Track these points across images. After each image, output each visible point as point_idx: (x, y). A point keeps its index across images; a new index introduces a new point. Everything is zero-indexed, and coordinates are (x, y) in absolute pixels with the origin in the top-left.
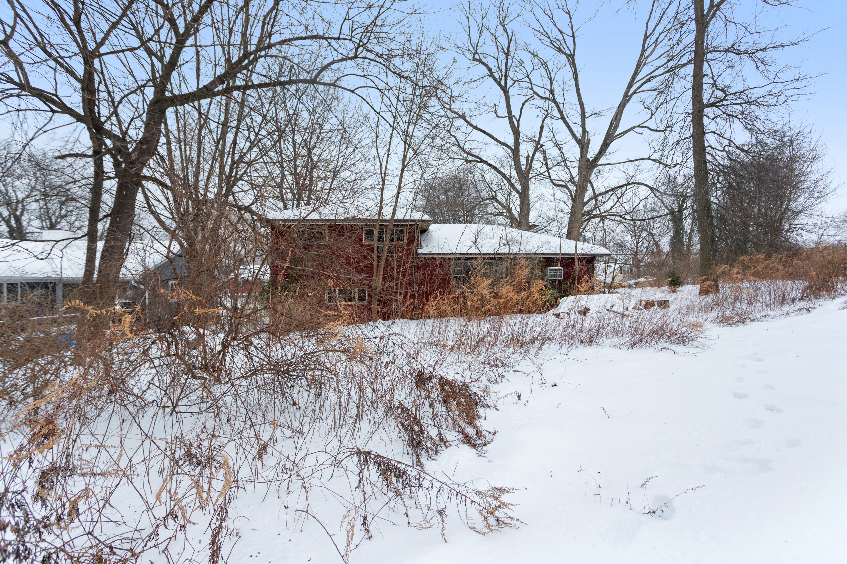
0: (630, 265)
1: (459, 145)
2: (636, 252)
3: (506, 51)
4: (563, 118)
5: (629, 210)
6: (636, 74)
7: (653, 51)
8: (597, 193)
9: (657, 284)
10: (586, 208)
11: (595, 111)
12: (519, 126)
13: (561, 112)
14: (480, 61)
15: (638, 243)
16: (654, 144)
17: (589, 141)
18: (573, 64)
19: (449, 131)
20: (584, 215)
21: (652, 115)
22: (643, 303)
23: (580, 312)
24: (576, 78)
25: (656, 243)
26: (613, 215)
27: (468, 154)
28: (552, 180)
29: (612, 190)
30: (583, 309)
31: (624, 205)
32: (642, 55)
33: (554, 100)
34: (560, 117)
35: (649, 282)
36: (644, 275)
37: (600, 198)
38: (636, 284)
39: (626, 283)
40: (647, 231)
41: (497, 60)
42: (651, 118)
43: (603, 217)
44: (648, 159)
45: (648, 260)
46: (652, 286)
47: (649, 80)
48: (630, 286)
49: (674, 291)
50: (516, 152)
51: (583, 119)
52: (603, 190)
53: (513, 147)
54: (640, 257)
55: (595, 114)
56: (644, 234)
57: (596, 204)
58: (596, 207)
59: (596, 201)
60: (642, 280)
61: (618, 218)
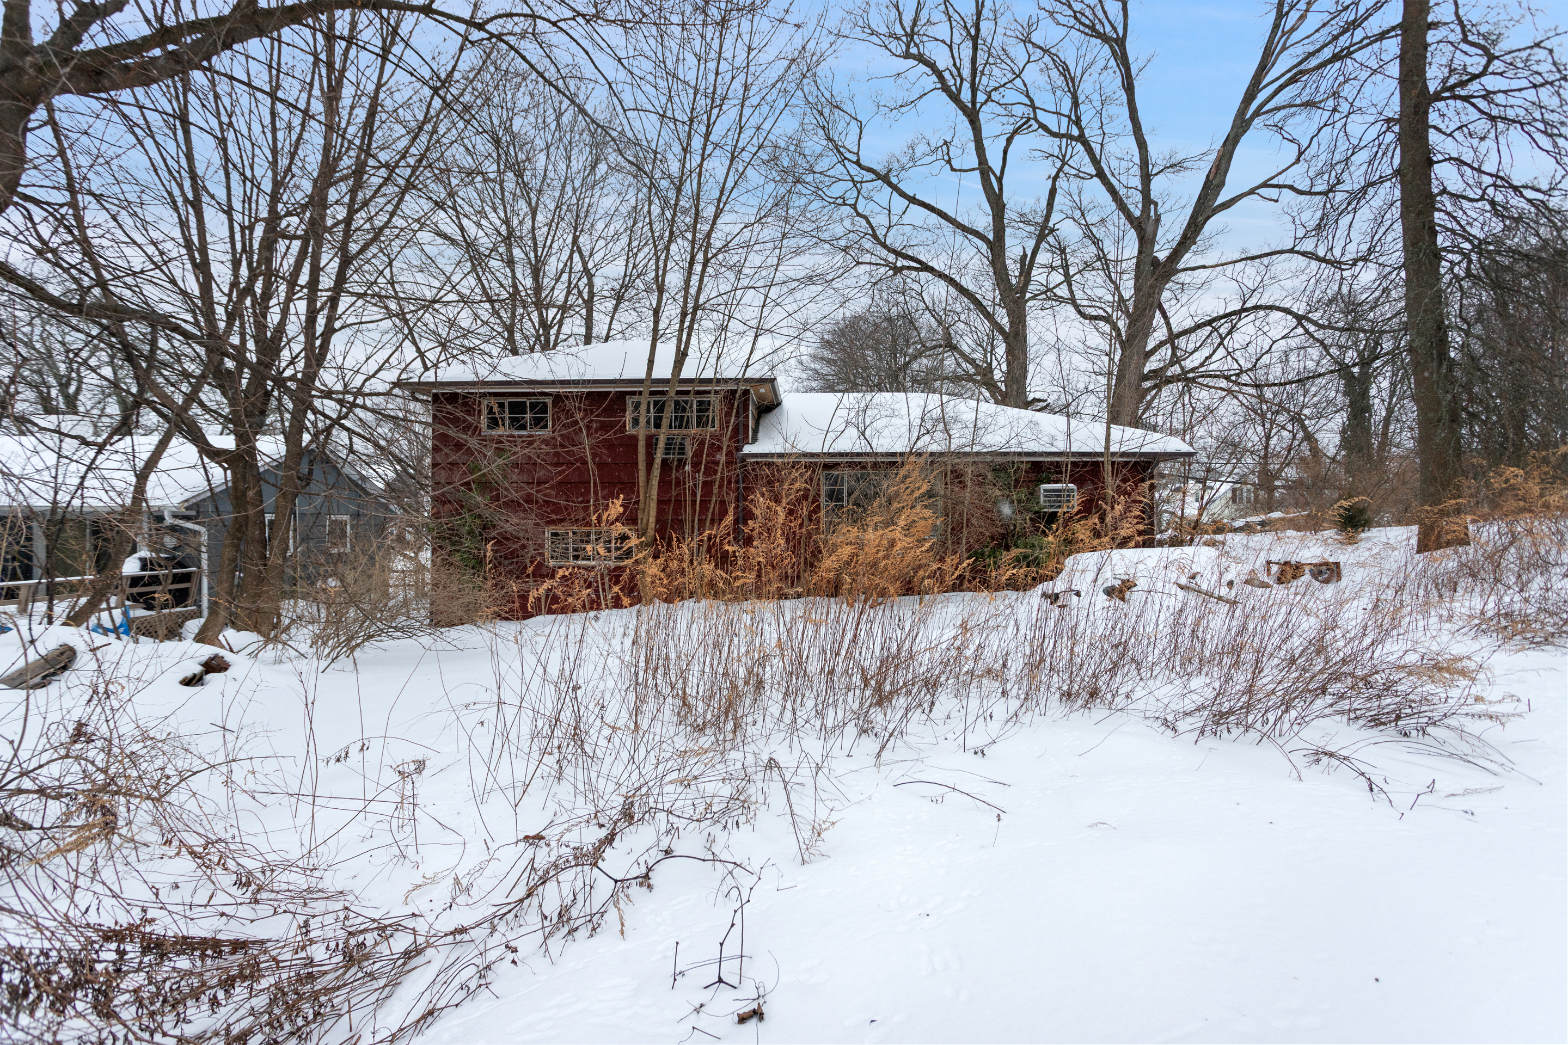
0: (1254, 484)
1: (875, 236)
2: (1266, 457)
3: (973, 32)
4: (1101, 175)
5: (1247, 365)
6: (1263, 68)
7: (1302, 18)
8: (1175, 330)
9: (1312, 525)
10: (1153, 364)
11: (1173, 161)
12: (1001, 189)
13: (1096, 162)
14: (921, 59)
15: (1268, 437)
16: (1305, 216)
17: (1158, 219)
18: (1123, 60)
19: (854, 207)
20: (1146, 378)
21: (1301, 153)
22: (1274, 569)
23: (1109, 592)
24: (1129, 88)
25: (1309, 437)
26: (1210, 376)
27: (898, 254)
28: (1077, 307)
29: (1209, 323)
30: (1117, 583)
31: (1238, 354)
32: (1276, 26)
33: (1082, 139)
34: (1094, 172)
35: (1291, 520)
36: (1280, 505)
37: (1182, 342)
38: (1263, 524)
39: (1239, 523)
40: (1288, 411)
41: (951, 47)
42: (1298, 161)
43: (1188, 379)
44: (1292, 251)
45: (1291, 472)
46: (1298, 529)
47: (1293, 80)
48: (1248, 529)
49: (1352, 541)
50: (997, 246)
51: (1146, 178)
52: (1189, 323)
53: (991, 237)
54: (1274, 466)
55: (1171, 166)
56: (1282, 418)
57: (1174, 354)
58: (1175, 360)
59: (1174, 348)
60: (1276, 515)
61: (1223, 383)
